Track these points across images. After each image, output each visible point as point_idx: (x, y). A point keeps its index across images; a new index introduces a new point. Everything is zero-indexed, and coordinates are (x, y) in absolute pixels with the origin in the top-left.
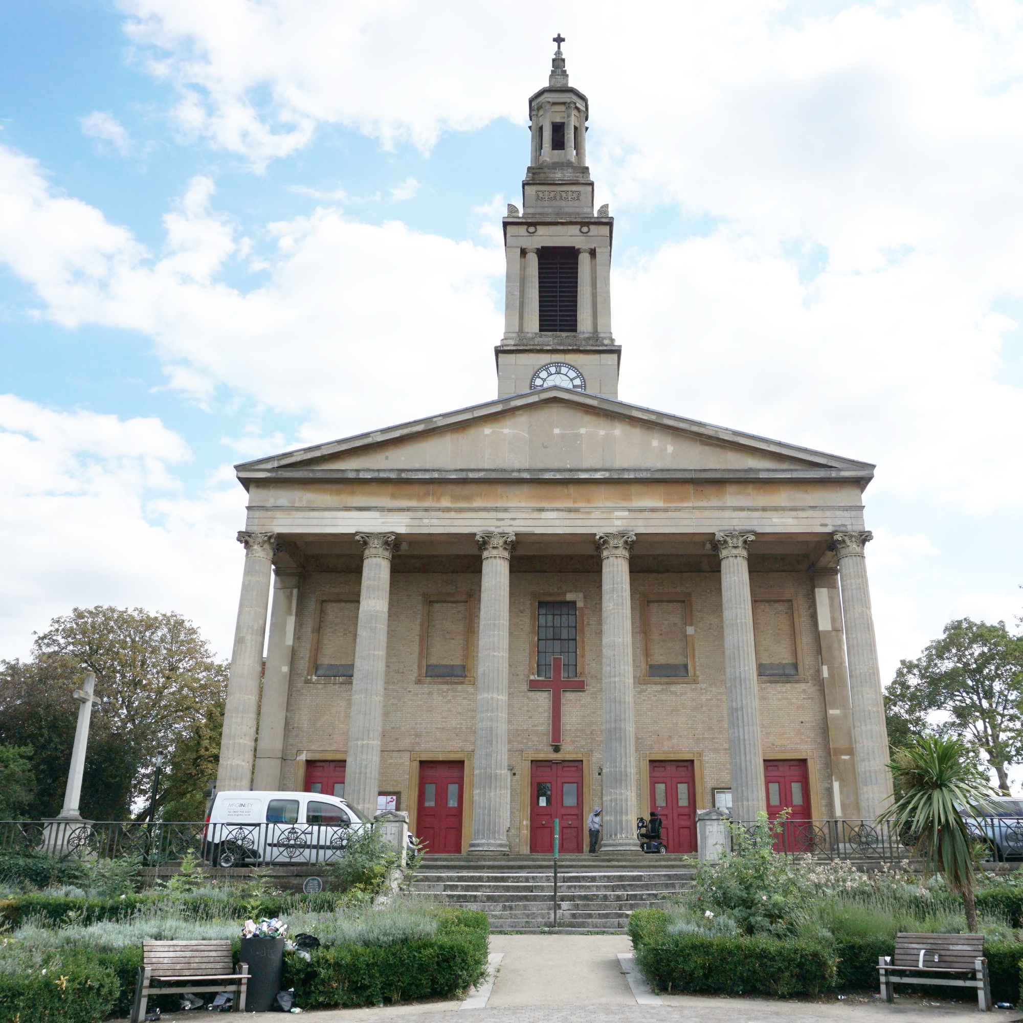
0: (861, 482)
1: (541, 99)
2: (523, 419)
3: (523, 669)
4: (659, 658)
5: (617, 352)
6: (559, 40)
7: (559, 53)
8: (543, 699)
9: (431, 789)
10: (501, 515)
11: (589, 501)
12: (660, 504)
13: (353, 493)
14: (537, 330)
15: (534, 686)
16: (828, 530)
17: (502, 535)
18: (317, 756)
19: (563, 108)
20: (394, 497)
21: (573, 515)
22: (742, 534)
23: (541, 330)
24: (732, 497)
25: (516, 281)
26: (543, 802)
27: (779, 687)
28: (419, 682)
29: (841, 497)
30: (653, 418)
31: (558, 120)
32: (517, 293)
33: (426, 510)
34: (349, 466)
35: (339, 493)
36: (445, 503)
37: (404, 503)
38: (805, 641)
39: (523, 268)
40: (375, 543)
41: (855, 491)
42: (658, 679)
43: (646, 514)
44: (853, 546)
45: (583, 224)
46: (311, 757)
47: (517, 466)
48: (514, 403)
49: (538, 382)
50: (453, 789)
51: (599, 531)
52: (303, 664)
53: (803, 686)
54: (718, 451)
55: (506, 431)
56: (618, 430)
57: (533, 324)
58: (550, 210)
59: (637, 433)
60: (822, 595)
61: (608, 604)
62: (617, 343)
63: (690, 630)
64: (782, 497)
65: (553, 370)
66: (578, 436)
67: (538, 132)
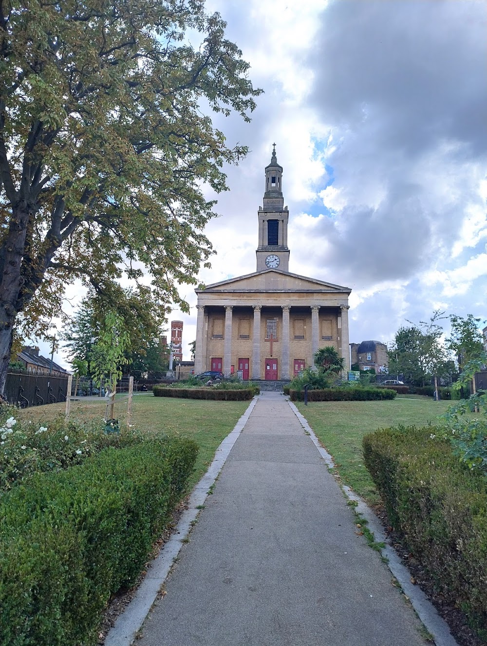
0: (349, 293)
1: (268, 168)
2: (264, 276)
3: (263, 336)
4: (297, 334)
5: (289, 251)
6: (274, 145)
7: (274, 150)
8: (268, 344)
9: (241, 365)
10: (258, 301)
11: (280, 297)
12: (298, 299)
13: (223, 295)
14: (267, 244)
15: (266, 341)
16: (339, 305)
17: (259, 306)
18: (214, 357)
19: (275, 172)
20: (233, 296)
21: (276, 301)
22: (317, 306)
23: (268, 244)
24: (316, 296)
25: (261, 230)
26: (268, 368)
27: (327, 342)
28: (238, 339)
29: (343, 296)
30: (296, 276)
31: (274, 176)
32: (262, 234)
33: (240, 300)
34: (221, 289)
35: (219, 295)
36: (245, 298)
37: (235, 298)
38: (335, 330)
39: (264, 225)
40: (229, 308)
41: (347, 295)
42: (296, 339)
43: (294, 301)
44: (345, 309)
45: (280, 212)
46: (213, 357)
47: (262, 289)
48: (262, 273)
49: (267, 260)
50: (247, 365)
51: (282, 305)
52: (210, 335)
53: (333, 342)
54: (313, 284)
55: (259, 279)
56: (288, 279)
57: (266, 243)
58: (271, 207)
59: (292, 279)
60: (339, 319)
61: (284, 323)
62: (289, 249)
63: (305, 327)
64: (329, 296)
65: (271, 257)
66: (278, 281)
67: (268, 179)
